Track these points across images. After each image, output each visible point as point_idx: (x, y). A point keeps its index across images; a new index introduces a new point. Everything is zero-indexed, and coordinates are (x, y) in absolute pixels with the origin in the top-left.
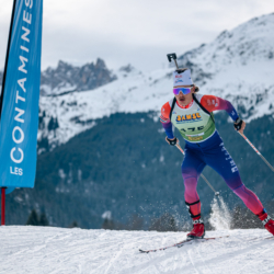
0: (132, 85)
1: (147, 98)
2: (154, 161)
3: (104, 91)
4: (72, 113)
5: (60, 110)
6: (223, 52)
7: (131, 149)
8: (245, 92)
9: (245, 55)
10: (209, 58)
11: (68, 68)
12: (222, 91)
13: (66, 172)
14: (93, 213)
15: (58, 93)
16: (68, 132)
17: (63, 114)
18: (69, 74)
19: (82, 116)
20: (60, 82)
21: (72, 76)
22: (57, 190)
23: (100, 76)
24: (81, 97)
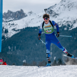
0: (32, 18)
1: (37, 22)
2: (40, 43)
3: (23, 20)
4: (12, 28)
5: (8, 27)
6: (62, 7)
7: (32, 39)
8: (70, 20)
9: (70, 8)
10: (58, 9)
11: (11, 12)
12: (62, 19)
13: (11, 47)
14: (20, 60)
15: (8, 21)
16: (11, 34)
17: (9, 28)
18: (11, 14)
19: (16, 28)
20: (9, 17)
21: (13, 15)
22: (8, 53)
23: (22, 15)
24: (15, 22)
